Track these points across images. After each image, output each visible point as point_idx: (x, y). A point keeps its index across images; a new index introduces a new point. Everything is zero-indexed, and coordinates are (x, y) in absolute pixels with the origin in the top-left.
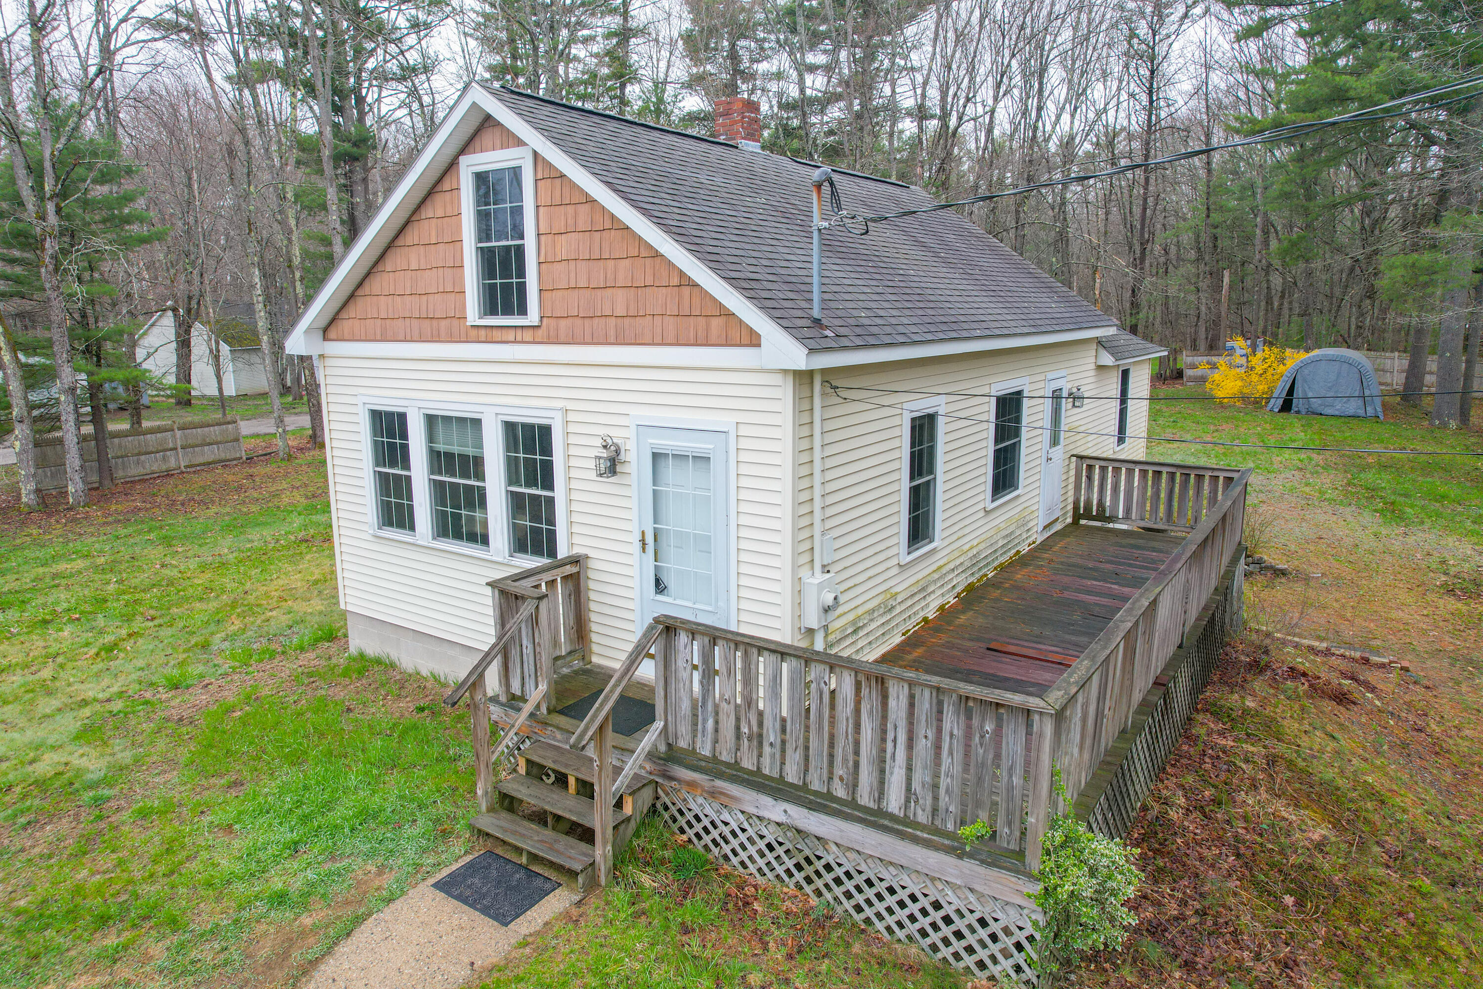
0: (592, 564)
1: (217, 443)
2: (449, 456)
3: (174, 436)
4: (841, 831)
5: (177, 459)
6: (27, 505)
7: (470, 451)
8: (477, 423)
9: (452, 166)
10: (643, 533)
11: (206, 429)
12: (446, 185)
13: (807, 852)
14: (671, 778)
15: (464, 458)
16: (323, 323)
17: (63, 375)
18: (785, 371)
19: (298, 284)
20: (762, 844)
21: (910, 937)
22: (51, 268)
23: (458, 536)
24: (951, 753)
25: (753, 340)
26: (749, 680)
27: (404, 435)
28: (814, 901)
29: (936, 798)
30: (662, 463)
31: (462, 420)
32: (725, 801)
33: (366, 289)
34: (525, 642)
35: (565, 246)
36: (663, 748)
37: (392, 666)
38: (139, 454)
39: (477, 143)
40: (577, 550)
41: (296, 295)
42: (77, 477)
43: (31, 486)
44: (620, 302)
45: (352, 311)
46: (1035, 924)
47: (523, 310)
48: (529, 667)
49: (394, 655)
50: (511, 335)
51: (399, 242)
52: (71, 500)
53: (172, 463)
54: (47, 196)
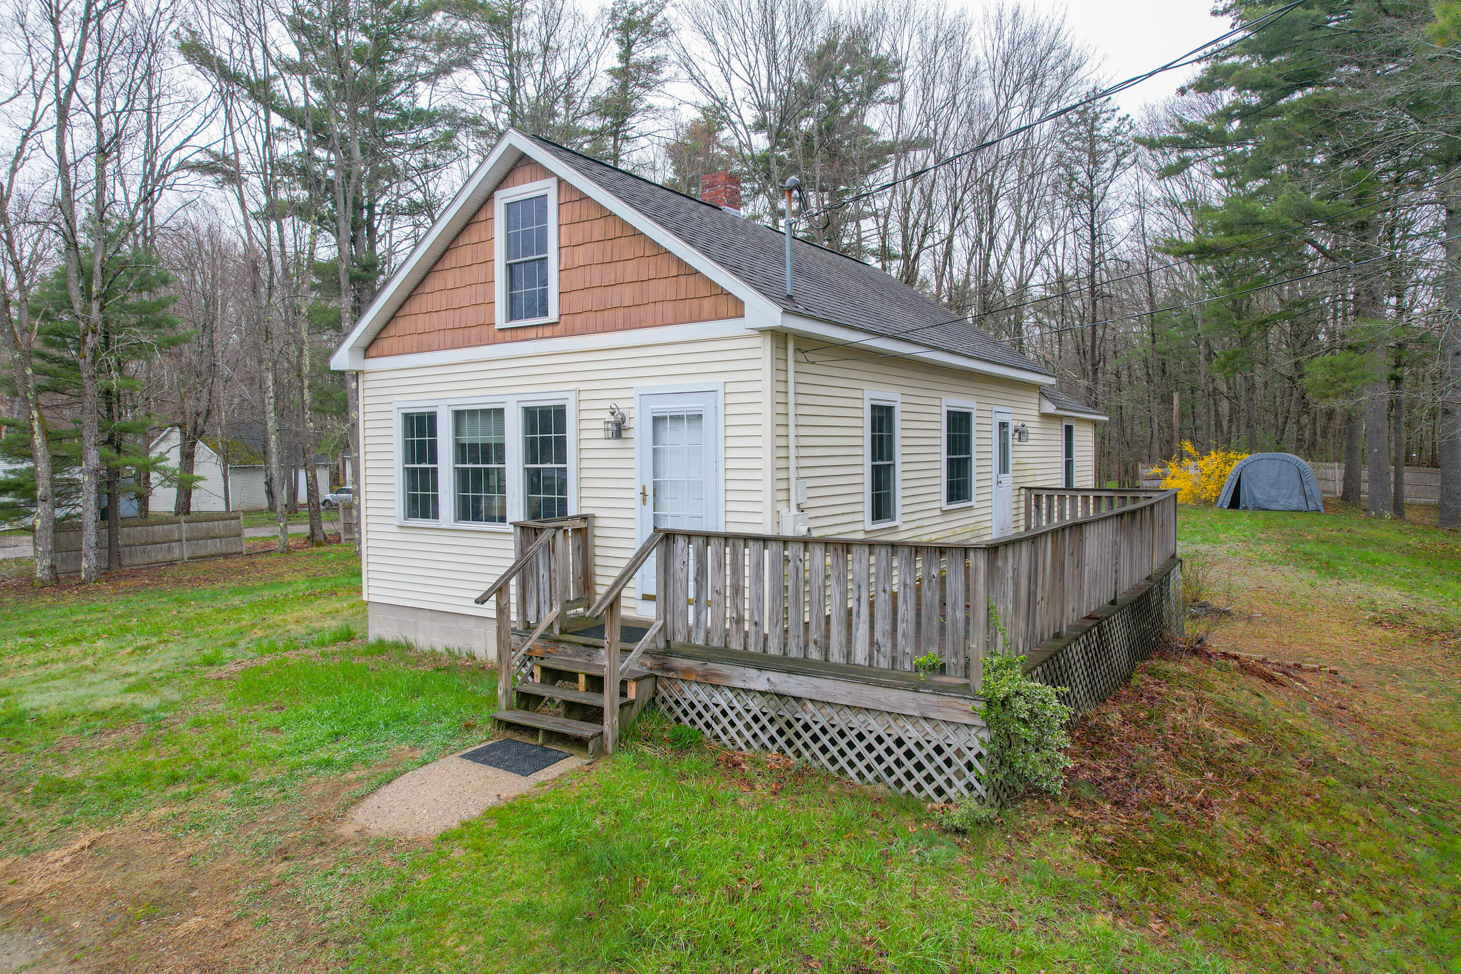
0: (598, 523)
1: (220, 537)
2: (474, 447)
3: (180, 528)
4: (817, 687)
5: (182, 550)
6: (41, 580)
7: (492, 439)
8: (499, 413)
9: (488, 200)
10: (644, 487)
11: (211, 523)
12: (482, 216)
13: (788, 716)
14: (670, 670)
15: (486, 447)
16: (365, 342)
17: (89, 457)
18: (763, 331)
19: (306, 391)
20: (748, 718)
21: (878, 779)
22: (89, 359)
23: (477, 518)
24: (905, 601)
25: (737, 309)
26: (737, 570)
27: (433, 432)
28: (794, 759)
29: (894, 645)
30: (661, 427)
31: (486, 412)
32: (715, 681)
33: (406, 310)
34: (541, 572)
35: (581, 256)
36: (662, 645)
37: (409, 647)
38: (146, 544)
39: (510, 180)
40: (584, 512)
41: (303, 401)
42: (91, 554)
43: (47, 562)
44: (627, 295)
45: (392, 331)
46: (982, 742)
47: (545, 313)
48: (544, 595)
49: (411, 638)
50: (533, 333)
51: (439, 267)
52: (83, 576)
53: (176, 554)
54: (94, 296)
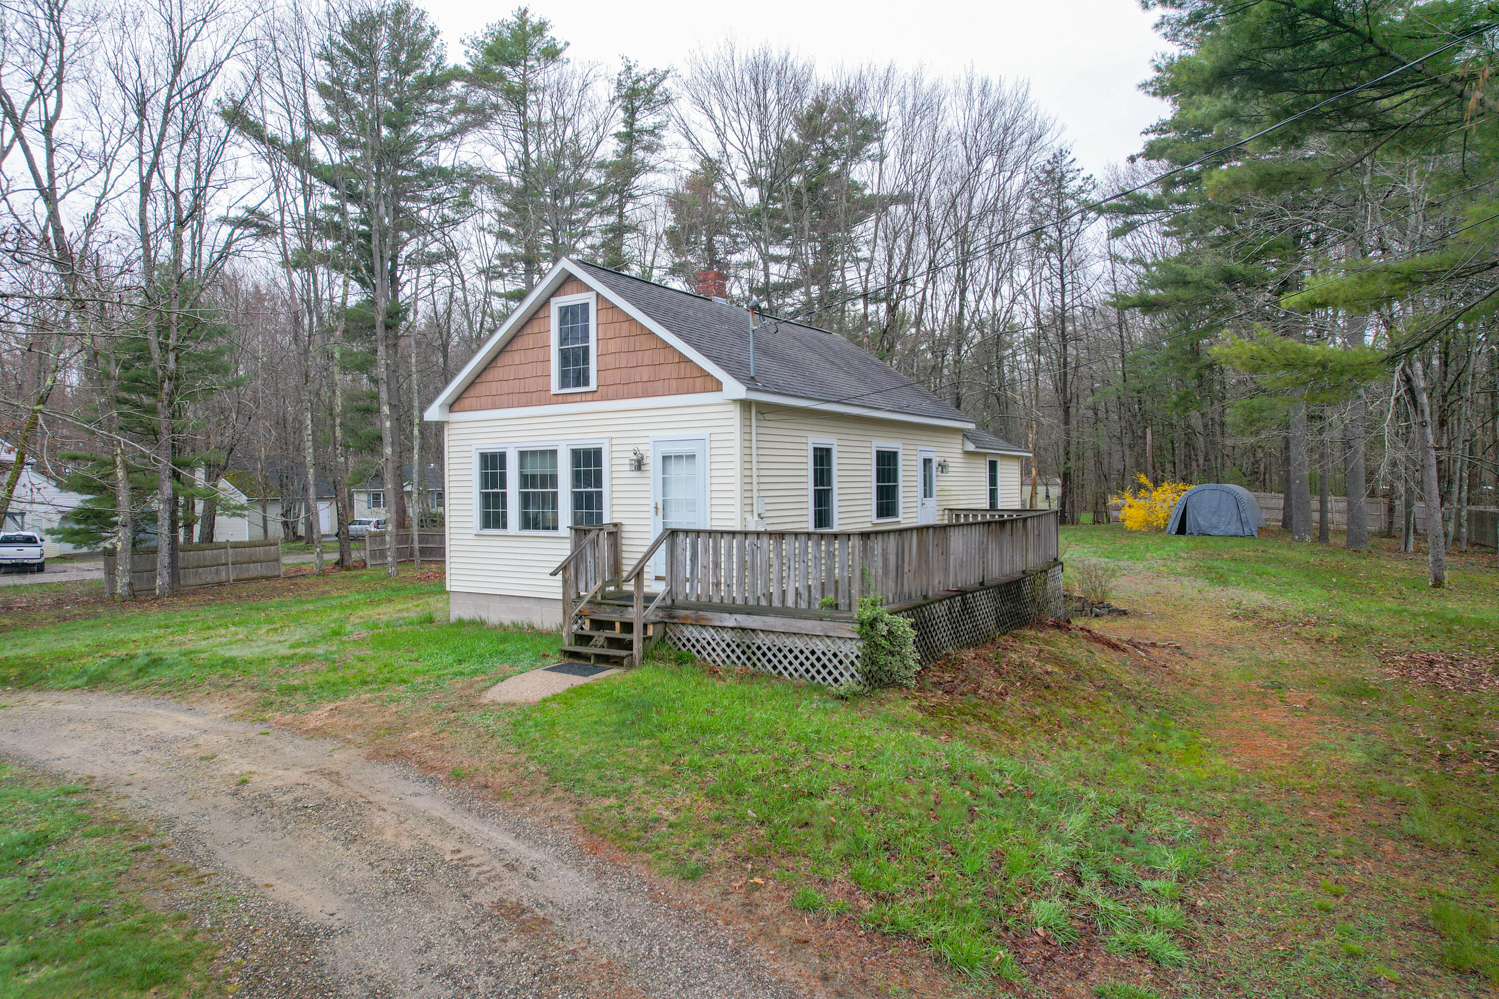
0: (624, 528)
1: (261, 562)
2: (534, 477)
3: (226, 553)
4: (764, 622)
5: (228, 573)
6: (120, 595)
7: (548, 471)
8: (554, 453)
9: (544, 304)
10: (656, 504)
11: (253, 549)
12: (541, 315)
13: (748, 642)
14: (674, 618)
15: (544, 477)
16: (450, 401)
17: (165, 488)
18: (735, 401)
20: (724, 645)
21: (801, 676)
22: (166, 403)
23: (536, 527)
24: (815, 567)
25: (718, 386)
26: (716, 552)
27: (503, 465)
28: (751, 668)
29: (810, 596)
30: (668, 462)
31: (543, 453)
32: (703, 623)
33: (483, 378)
34: (589, 559)
35: (613, 346)
36: (669, 602)
37: (483, 623)
38: (198, 567)
39: (562, 290)
40: (615, 521)
42: (165, 573)
43: (126, 580)
44: (645, 374)
45: (472, 392)
46: (859, 648)
47: (586, 383)
48: (591, 574)
49: (484, 616)
50: (578, 398)
51: (509, 348)
52: (158, 592)
53: (223, 577)
54: (171, 347)
